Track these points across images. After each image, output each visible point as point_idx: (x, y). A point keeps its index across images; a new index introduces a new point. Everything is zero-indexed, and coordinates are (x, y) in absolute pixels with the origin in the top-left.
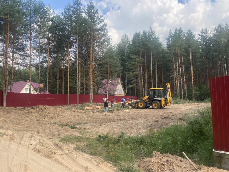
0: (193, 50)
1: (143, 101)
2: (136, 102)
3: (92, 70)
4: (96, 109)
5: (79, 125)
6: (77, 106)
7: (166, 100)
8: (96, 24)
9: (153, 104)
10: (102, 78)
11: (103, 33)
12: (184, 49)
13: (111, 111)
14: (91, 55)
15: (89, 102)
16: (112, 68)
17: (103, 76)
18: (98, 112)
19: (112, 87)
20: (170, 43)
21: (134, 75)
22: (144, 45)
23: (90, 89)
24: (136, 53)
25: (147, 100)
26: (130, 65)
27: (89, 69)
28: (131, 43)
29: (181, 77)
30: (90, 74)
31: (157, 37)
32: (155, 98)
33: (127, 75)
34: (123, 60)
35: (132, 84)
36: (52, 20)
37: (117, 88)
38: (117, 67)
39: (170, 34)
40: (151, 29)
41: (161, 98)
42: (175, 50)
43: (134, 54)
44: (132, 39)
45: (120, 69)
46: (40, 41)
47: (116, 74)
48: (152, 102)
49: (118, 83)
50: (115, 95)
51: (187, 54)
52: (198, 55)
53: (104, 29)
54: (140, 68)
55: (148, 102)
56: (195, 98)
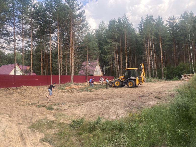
0: (162, 34)
1: (119, 81)
2: (113, 81)
3: (72, 53)
4: (76, 88)
5: (57, 105)
6: (59, 85)
7: (140, 79)
8: (75, 10)
9: (128, 83)
10: (81, 60)
11: (81, 18)
12: (154, 33)
13: (90, 90)
14: (71, 39)
15: (69, 82)
16: (91, 51)
17: (83, 58)
18: (77, 91)
19: (91, 68)
20: (142, 28)
21: (111, 57)
22: (119, 30)
23: (71, 70)
24: (112, 38)
25: (123, 79)
26: (106, 49)
27: (70, 52)
28: (108, 29)
29: (152, 58)
30: (71, 56)
31: (131, 23)
32: (131, 77)
33: (104, 57)
34: (100, 44)
35: (109, 65)
36: (34, 7)
37: (96, 69)
38: (95, 50)
39: (142, 21)
40: (125, 16)
41: (135, 77)
42: (147, 34)
43: (110, 39)
44: (108, 25)
45: (98, 51)
46: (23, 26)
47: (94, 57)
48: (127, 81)
49: (96, 65)
50: (94, 75)
51: (157, 38)
52: (167, 39)
53: (83, 15)
54: (116, 51)
55: (124, 81)
56: (164, 77)
